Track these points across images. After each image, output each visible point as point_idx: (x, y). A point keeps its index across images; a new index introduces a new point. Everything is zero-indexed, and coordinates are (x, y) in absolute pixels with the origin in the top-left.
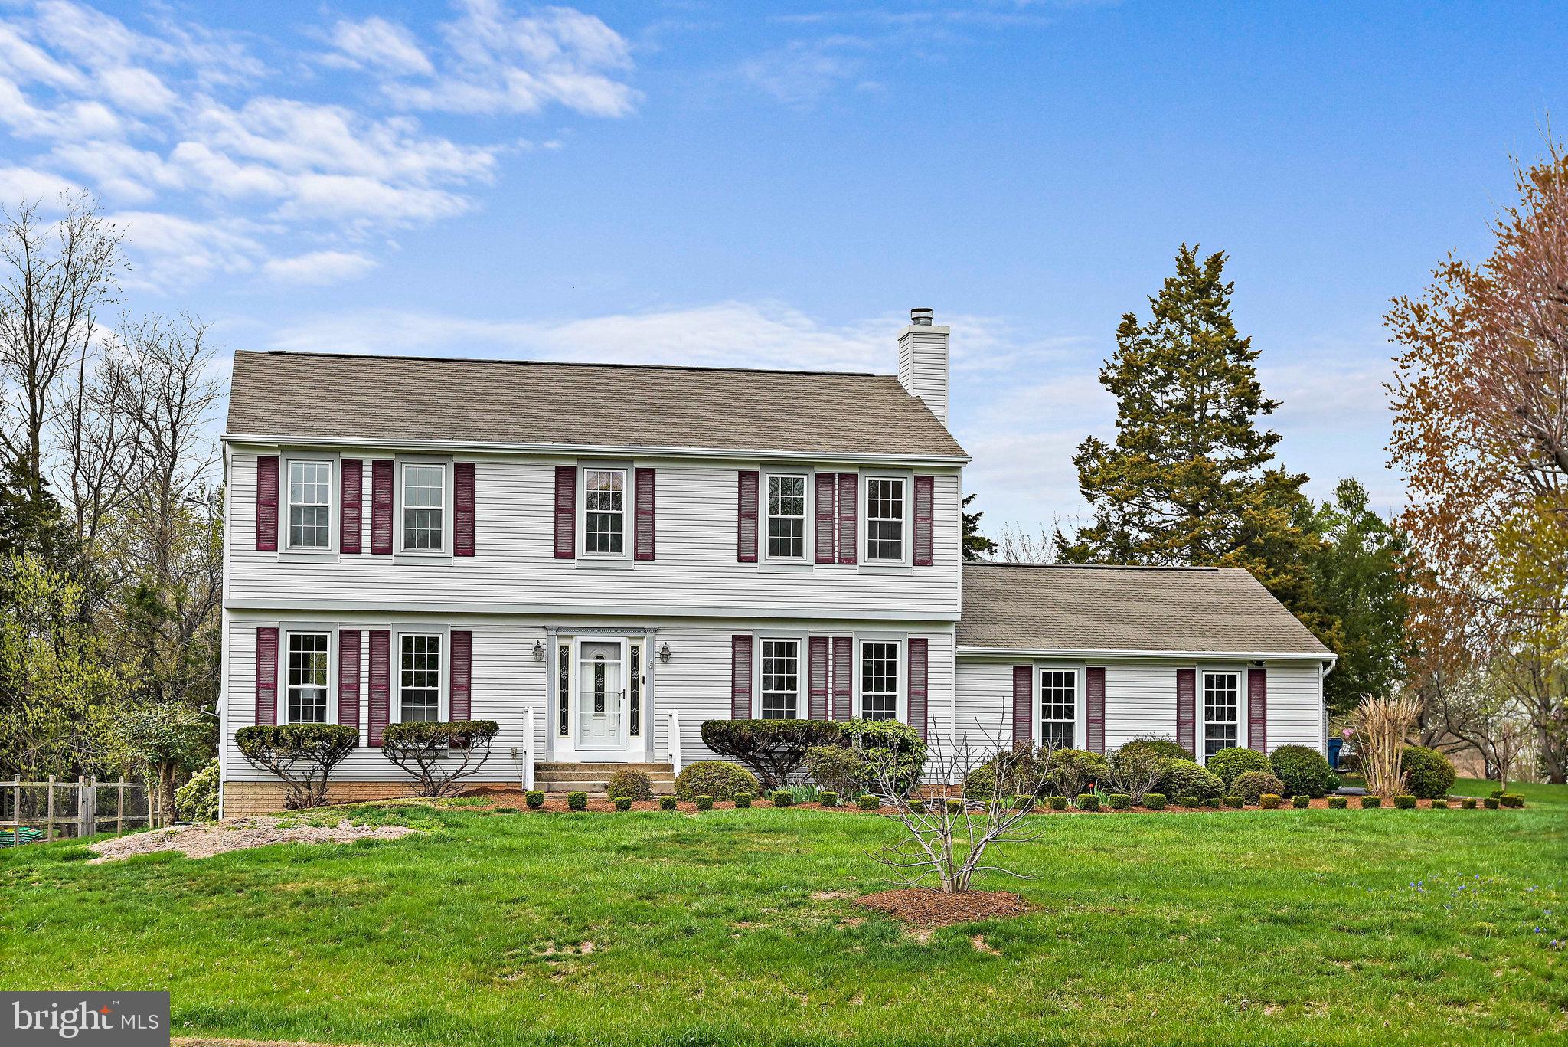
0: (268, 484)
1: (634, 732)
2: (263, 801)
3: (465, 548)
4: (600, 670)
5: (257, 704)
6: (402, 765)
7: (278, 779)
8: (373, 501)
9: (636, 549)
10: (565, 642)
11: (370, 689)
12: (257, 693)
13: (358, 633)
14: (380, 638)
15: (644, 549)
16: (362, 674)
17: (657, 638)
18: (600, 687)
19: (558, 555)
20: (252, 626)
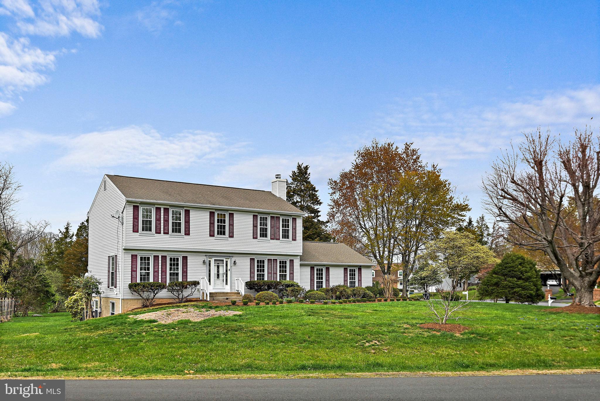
0: (136, 213)
1: (226, 284)
2: (133, 304)
3: (187, 233)
4: (218, 267)
5: (131, 277)
6: (173, 294)
7: (141, 298)
8: (164, 219)
9: (229, 235)
10: (210, 260)
11: (161, 272)
12: (132, 273)
13: (158, 256)
14: (164, 258)
15: (231, 234)
16: (159, 268)
17: (233, 258)
18: (218, 272)
19: (210, 236)
20: (130, 254)
